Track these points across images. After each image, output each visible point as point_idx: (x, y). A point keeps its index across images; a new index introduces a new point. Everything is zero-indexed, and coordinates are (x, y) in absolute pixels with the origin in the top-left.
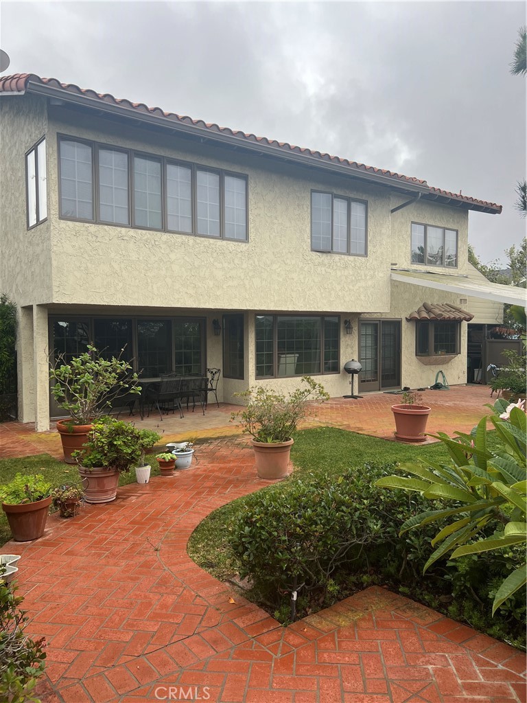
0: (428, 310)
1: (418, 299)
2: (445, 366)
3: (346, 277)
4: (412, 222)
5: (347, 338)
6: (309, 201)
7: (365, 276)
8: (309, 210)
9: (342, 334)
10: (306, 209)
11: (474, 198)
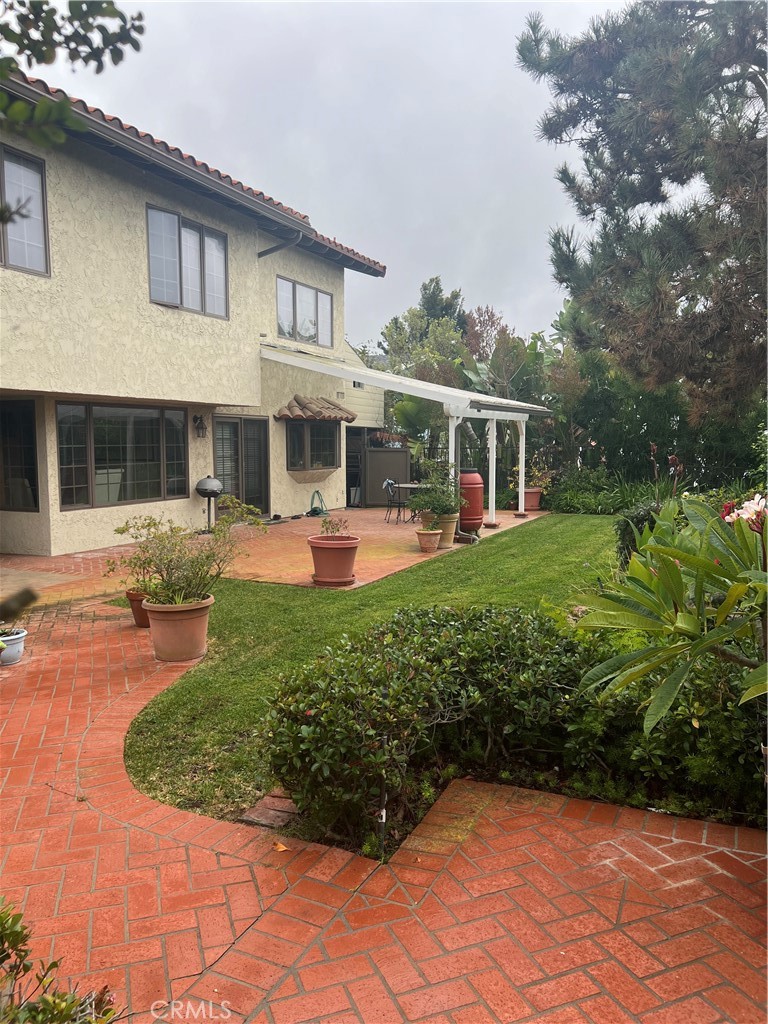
0: (303, 406)
1: (287, 390)
2: (321, 484)
3: (202, 349)
4: (278, 276)
5: (198, 444)
6: (144, 220)
7: (228, 349)
8: (145, 236)
9: (190, 436)
10: (140, 234)
11: (356, 251)
